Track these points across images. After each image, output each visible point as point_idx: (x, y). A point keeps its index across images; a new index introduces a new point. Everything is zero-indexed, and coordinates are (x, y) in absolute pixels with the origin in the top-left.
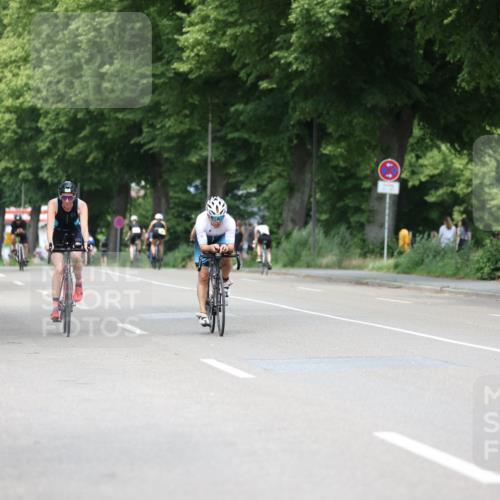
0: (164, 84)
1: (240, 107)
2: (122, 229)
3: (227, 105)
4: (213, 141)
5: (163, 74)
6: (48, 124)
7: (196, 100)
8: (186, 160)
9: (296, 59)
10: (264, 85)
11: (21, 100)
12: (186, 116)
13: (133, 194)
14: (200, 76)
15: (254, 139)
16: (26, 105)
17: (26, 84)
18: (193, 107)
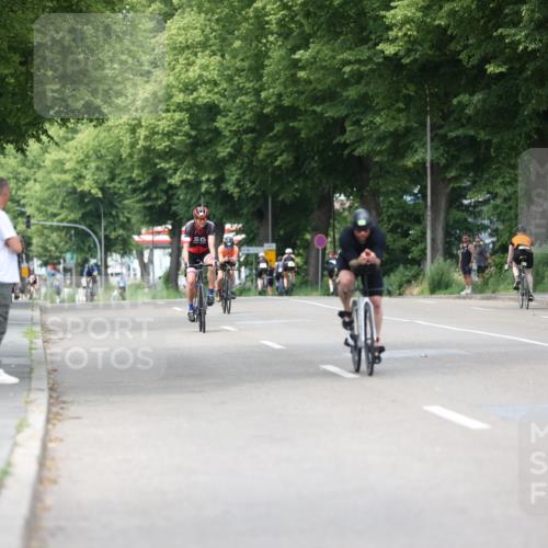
0: (372, 71)
1: (464, 98)
2: (324, 249)
3: (448, 96)
4: (432, 140)
5: (370, 59)
6: (228, 124)
7: (411, 90)
8: (400, 164)
9: (526, 37)
10: (491, 69)
11: (195, 95)
12: (399, 110)
13: (337, 206)
14: (415, 60)
15: (482, 136)
16: (200, 102)
17: (200, 76)
18: (408, 99)
